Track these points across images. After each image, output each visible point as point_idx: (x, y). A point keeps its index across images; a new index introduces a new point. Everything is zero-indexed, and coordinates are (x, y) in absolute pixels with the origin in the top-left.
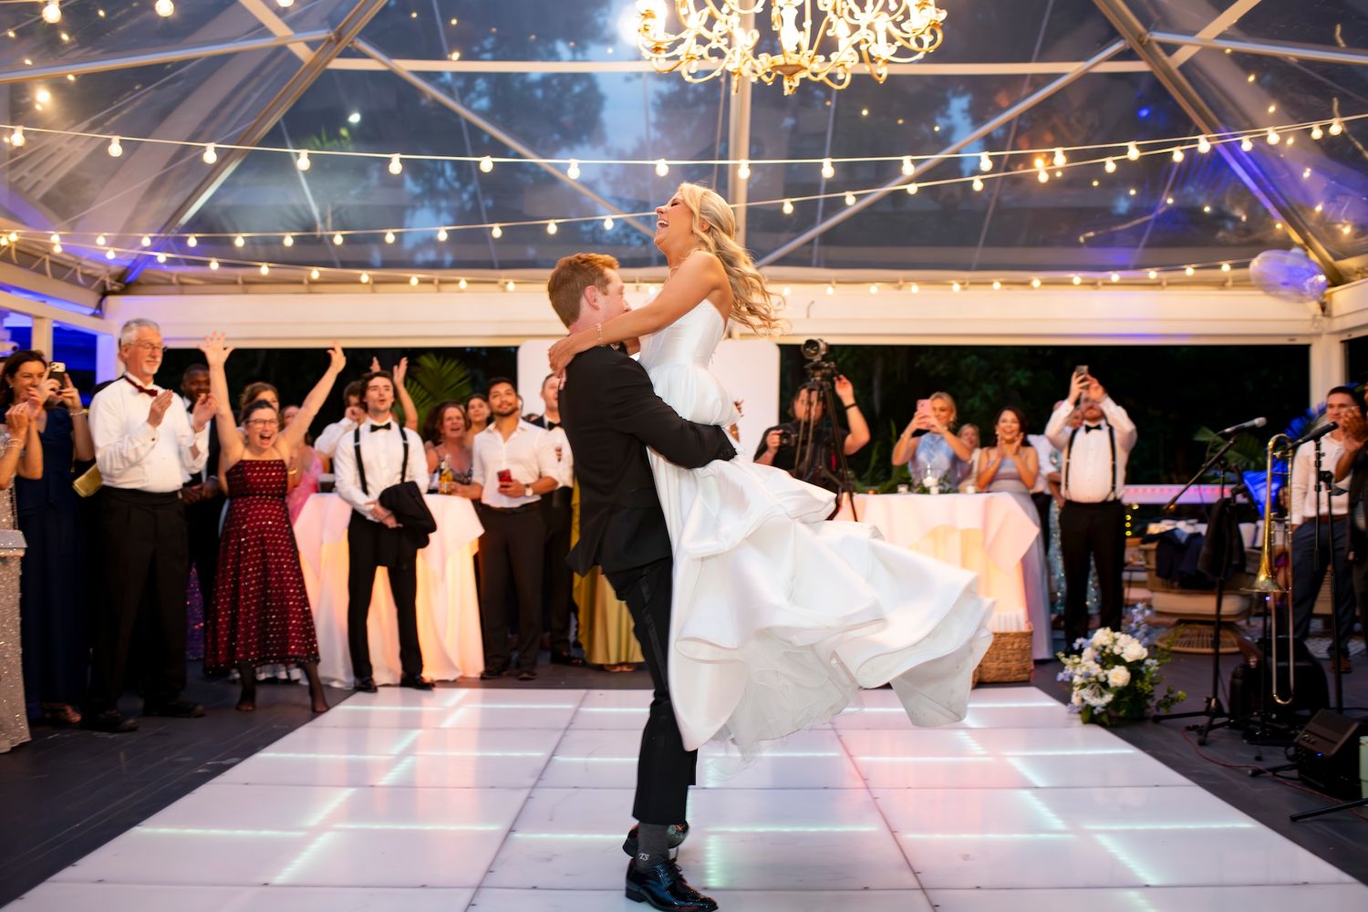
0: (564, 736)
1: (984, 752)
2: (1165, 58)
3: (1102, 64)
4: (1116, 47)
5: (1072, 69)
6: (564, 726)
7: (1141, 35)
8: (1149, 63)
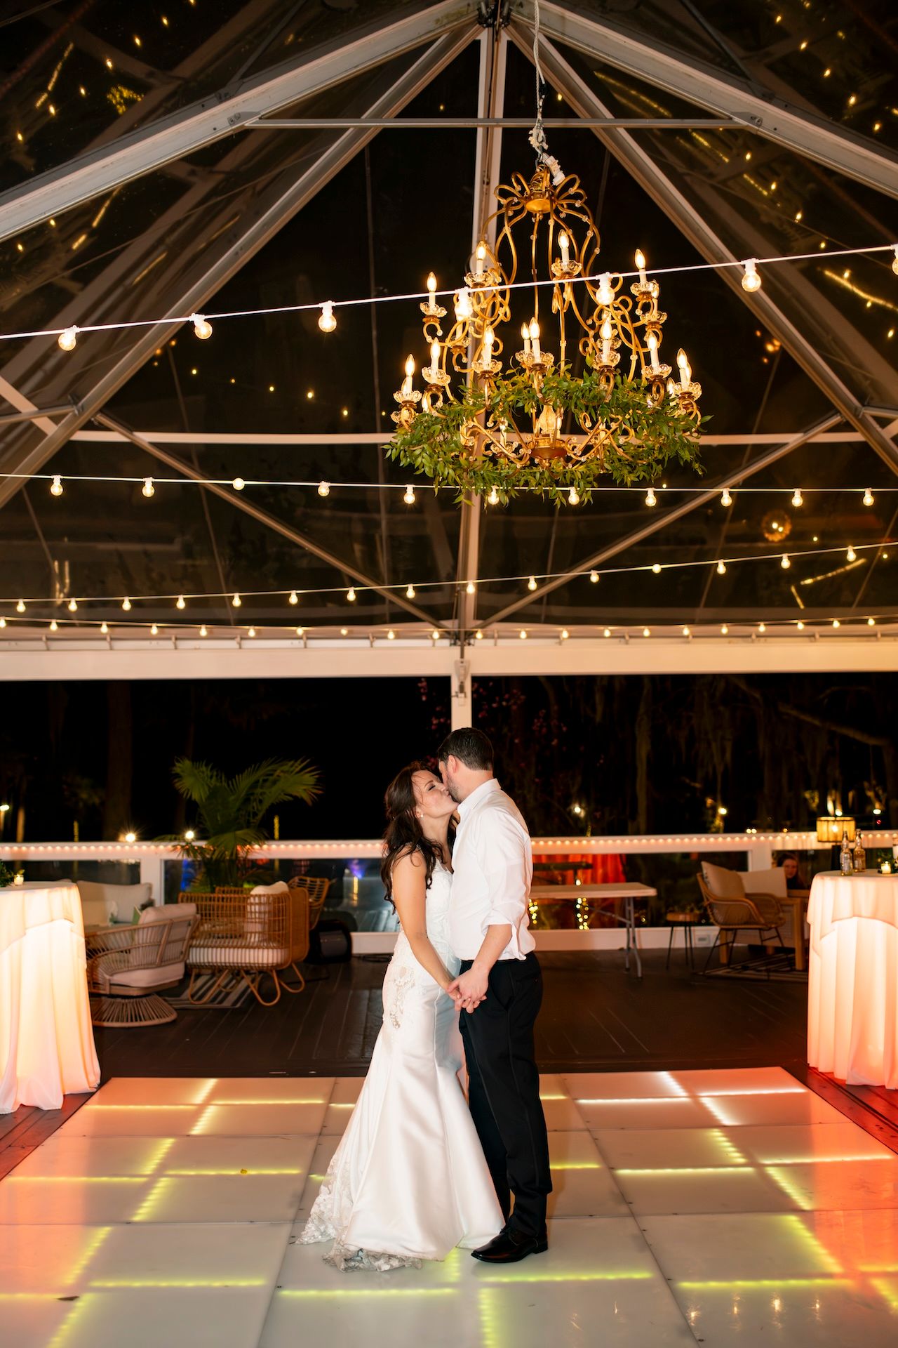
0: (318, 1144)
1: (742, 1161)
2: (879, 429)
3: (820, 436)
4: (835, 420)
5: (793, 440)
6: (317, 1130)
7: (856, 409)
8: (863, 434)
